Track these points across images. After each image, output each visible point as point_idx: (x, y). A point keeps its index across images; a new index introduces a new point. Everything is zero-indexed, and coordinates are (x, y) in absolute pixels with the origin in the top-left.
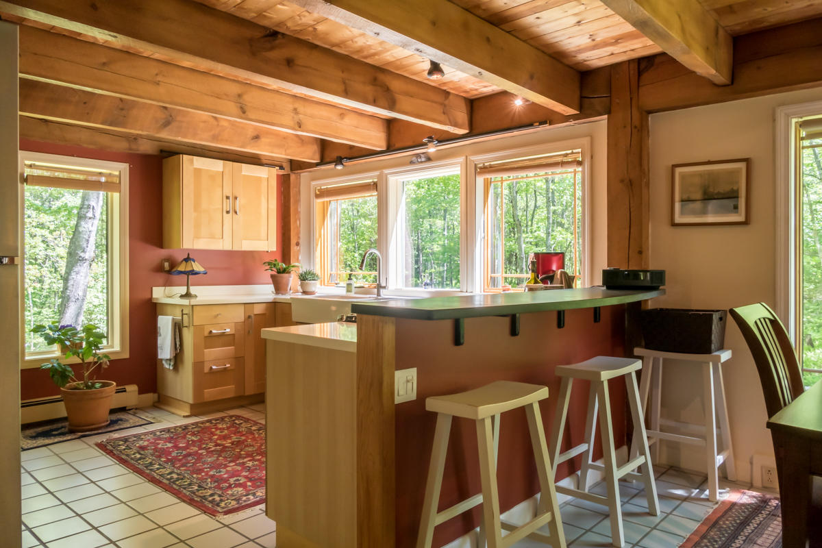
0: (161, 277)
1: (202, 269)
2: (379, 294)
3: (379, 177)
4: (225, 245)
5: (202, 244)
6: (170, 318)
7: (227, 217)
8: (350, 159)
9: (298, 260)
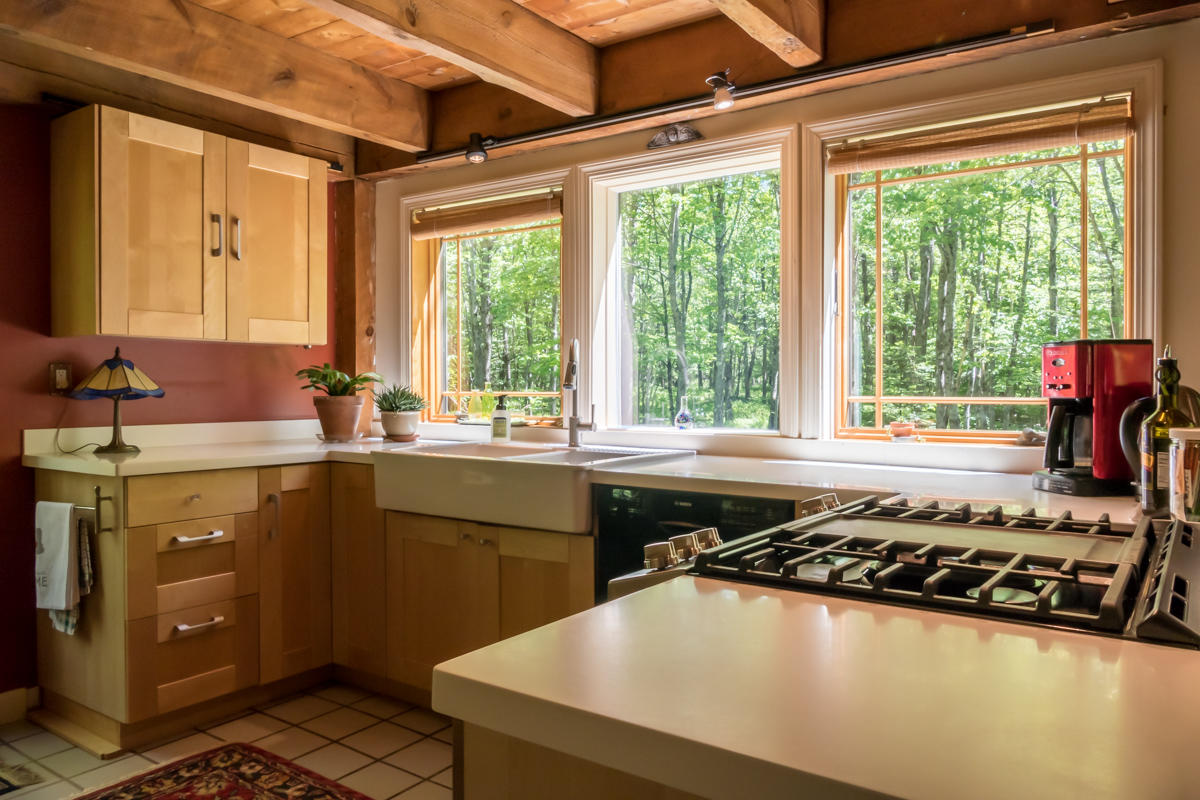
0: (49, 404)
1: (151, 386)
2: (573, 442)
3: (567, 182)
4: (208, 328)
5: (150, 326)
6: (68, 506)
7: (214, 265)
8: (500, 140)
9: (370, 367)
